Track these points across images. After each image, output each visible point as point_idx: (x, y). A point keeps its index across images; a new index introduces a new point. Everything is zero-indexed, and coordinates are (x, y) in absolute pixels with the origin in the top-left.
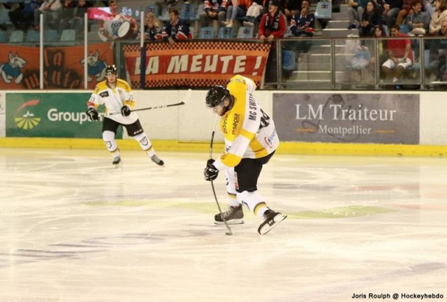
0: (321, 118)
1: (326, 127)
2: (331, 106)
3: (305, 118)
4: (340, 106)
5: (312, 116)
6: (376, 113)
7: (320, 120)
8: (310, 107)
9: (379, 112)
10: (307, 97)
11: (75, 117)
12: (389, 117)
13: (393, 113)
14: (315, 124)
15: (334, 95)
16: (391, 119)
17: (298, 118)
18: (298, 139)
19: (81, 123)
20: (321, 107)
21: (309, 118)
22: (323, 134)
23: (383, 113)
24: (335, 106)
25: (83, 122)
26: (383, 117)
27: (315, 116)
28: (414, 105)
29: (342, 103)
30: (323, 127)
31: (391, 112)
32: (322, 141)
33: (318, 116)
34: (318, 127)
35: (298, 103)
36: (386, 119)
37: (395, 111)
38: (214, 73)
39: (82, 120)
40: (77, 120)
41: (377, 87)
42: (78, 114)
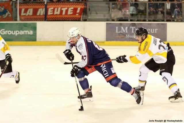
0: (127, 32)
1: (129, 35)
2: (131, 27)
3: (120, 32)
4: (135, 27)
5: (123, 31)
6: (150, 30)
7: (126, 33)
8: (122, 28)
9: (151, 30)
10: (121, 24)
11: (13, 33)
12: (155, 31)
13: (157, 30)
14: (124, 34)
15: (132, 23)
16: (156, 32)
17: (117, 32)
18: (117, 40)
19: (16, 35)
20: (127, 28)
21: (122, 32)
22: (128, 38)
23: (153, 30)
24: (133, 28)
25: (17, 35)
26: (153, 31)
27: (124, 31)
28: (165, 27)
29: (136, 26)
30: (128, 35)
31: (156, 30)
32: (127, 40)
33: (126, 31)
34: (125, 36)
35: (117, 26)
36: (154, 32)
37: (157, 29)
38: (59, 15)
39: (16, 34)
40: (14, 34)
41: (129, 20)
42: (15, 31)
